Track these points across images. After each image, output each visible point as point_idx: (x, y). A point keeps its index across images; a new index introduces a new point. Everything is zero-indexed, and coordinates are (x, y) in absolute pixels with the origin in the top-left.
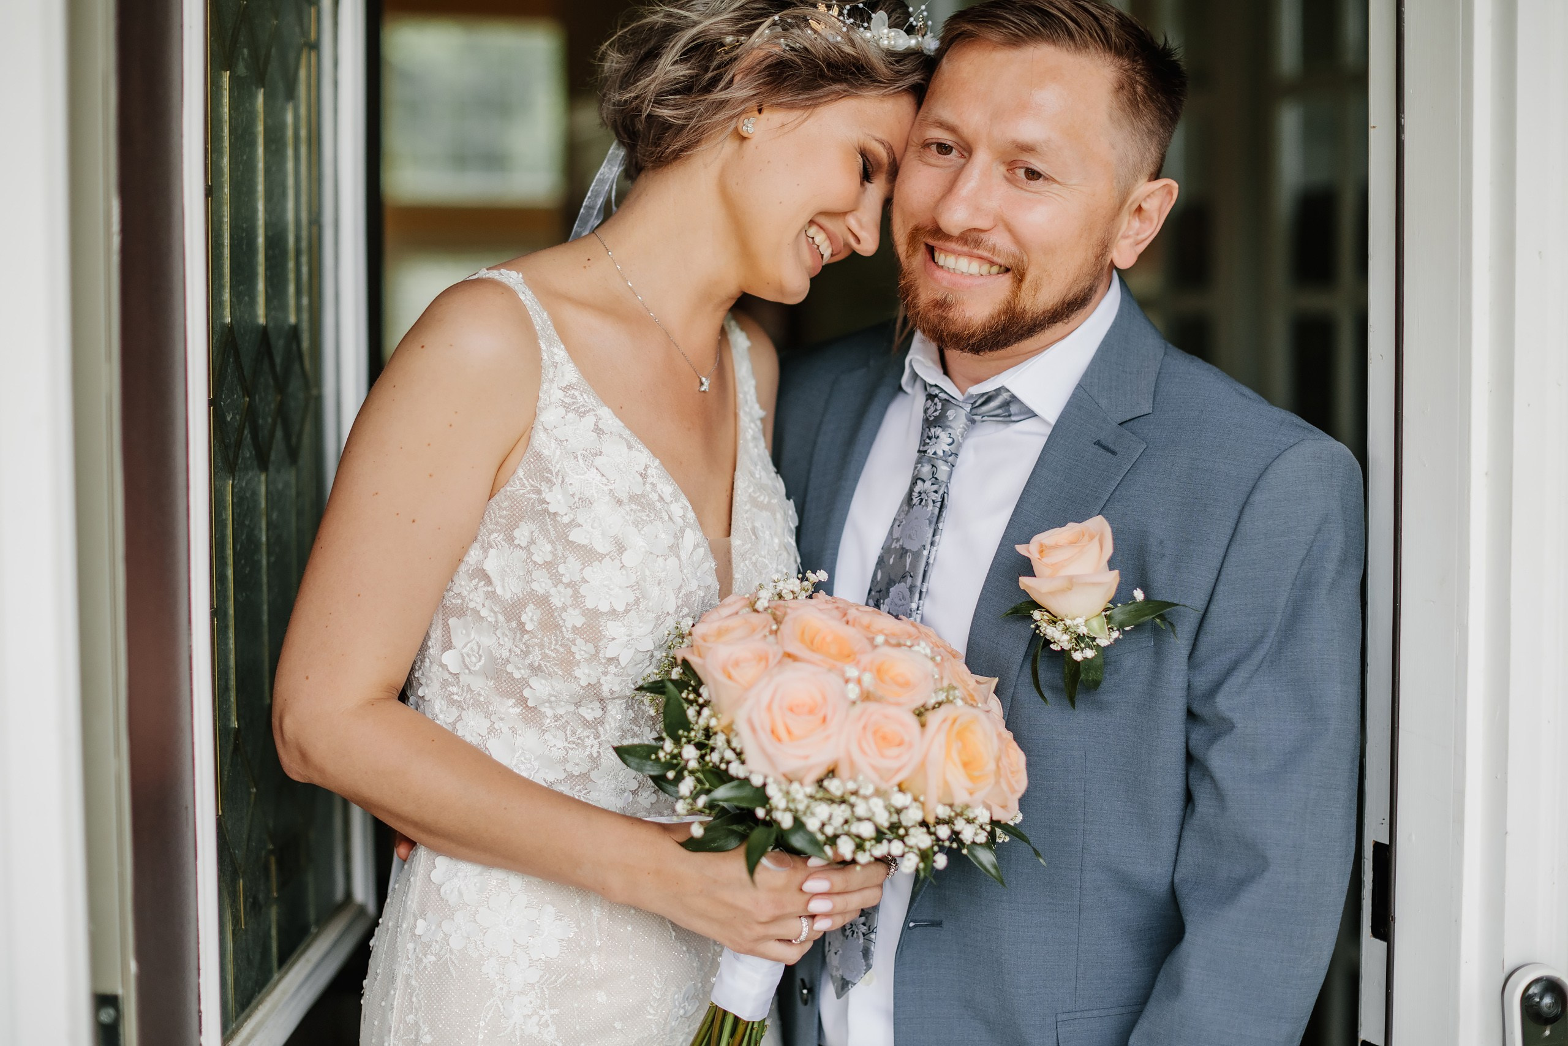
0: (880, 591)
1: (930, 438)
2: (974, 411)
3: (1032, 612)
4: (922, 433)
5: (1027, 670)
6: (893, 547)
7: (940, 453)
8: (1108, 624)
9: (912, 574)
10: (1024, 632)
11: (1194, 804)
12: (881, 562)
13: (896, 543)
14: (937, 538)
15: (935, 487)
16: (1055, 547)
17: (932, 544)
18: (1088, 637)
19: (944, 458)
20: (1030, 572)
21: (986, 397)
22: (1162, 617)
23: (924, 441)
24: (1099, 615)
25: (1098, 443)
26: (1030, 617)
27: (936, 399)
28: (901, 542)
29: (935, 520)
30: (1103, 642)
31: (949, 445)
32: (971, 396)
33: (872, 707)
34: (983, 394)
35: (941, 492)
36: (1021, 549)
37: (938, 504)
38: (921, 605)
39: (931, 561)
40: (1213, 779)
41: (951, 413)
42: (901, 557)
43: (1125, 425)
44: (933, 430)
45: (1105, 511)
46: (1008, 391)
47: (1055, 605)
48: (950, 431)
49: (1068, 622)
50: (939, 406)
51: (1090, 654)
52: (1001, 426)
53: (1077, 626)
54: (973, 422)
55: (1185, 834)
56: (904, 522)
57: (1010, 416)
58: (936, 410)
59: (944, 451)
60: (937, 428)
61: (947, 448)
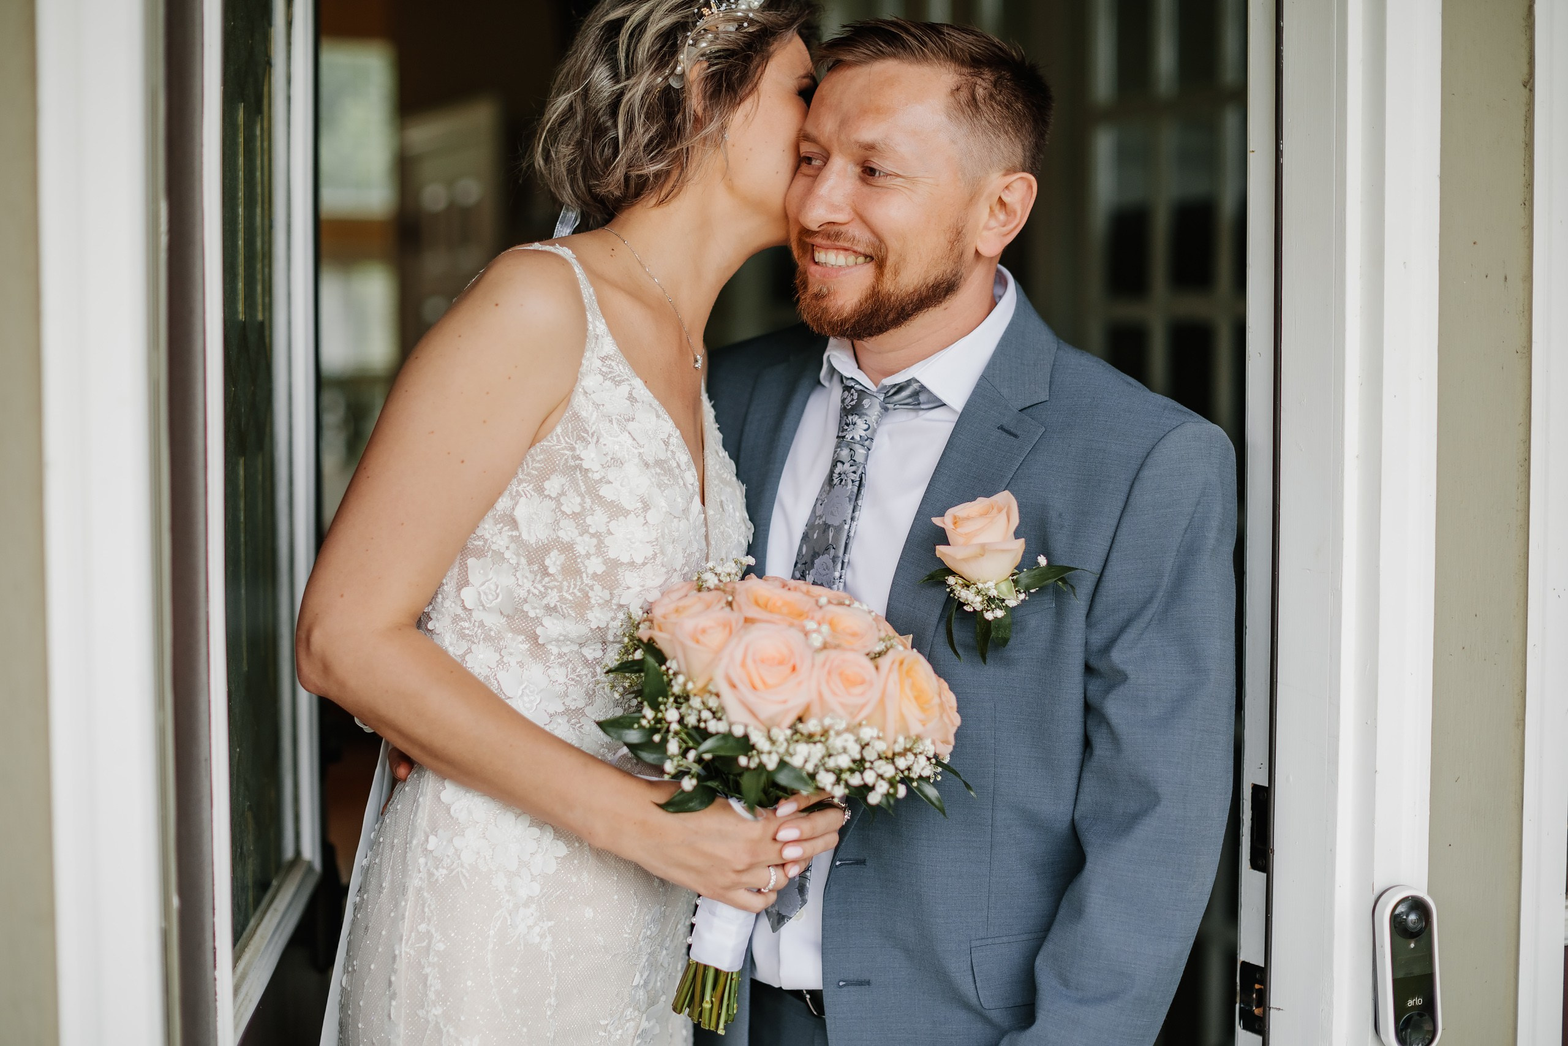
0: (805, 563)
1: (848, 425)
2: (887, 400)
3: (946, 578)
4: (840, 420)
5: (942, 630)
6: (816, 523)
7: (857, 438)
8: (1015, 587)
9: (834, 546)
10: (938, 597)
11: (1092, 749)
12: (805, 537)
13: (819, 519)
14: (857, 514)
15: (853, 468)
16: (968, 518)
17: (852, 519)
18: (998, 599)
19: (861, 443)
20: (946, 542)
21: (897, 387)
22: (1063, 580)
23: (843, 427)
24: (1007, 579)
25: (1001, 428)
26: (944, 583)
27: (853, 390)
28: (824, 519)
29: (854, 497)
30: (1012, 603)
31: (865, 430)
32: (885, 387)
33: (833, 654)
34: (895, 385)
35: (859, 472)
36: (937, 521)
37: (857, 483)
38: (843, 574)
39: (852, 534)
40: (1108, 725)
41: (866, 402)
42: (824, 531)
43: (1025, 411)
44: (850, 418)
45: (1009, 487)
46: (918, 382)
47: (968, 571)
48: (866, 418)
49: (980, 586)
50: (856, 396)
51: (1000, 614)
52: (912, 414)
53: (988, 589)
54: (886, 409)
55: (1084, 775)
56: (826, 501)
57: (919, 404)
58: (853, 400)
59: (861, 436)
60: (854, 416)
61: (863, 433)
